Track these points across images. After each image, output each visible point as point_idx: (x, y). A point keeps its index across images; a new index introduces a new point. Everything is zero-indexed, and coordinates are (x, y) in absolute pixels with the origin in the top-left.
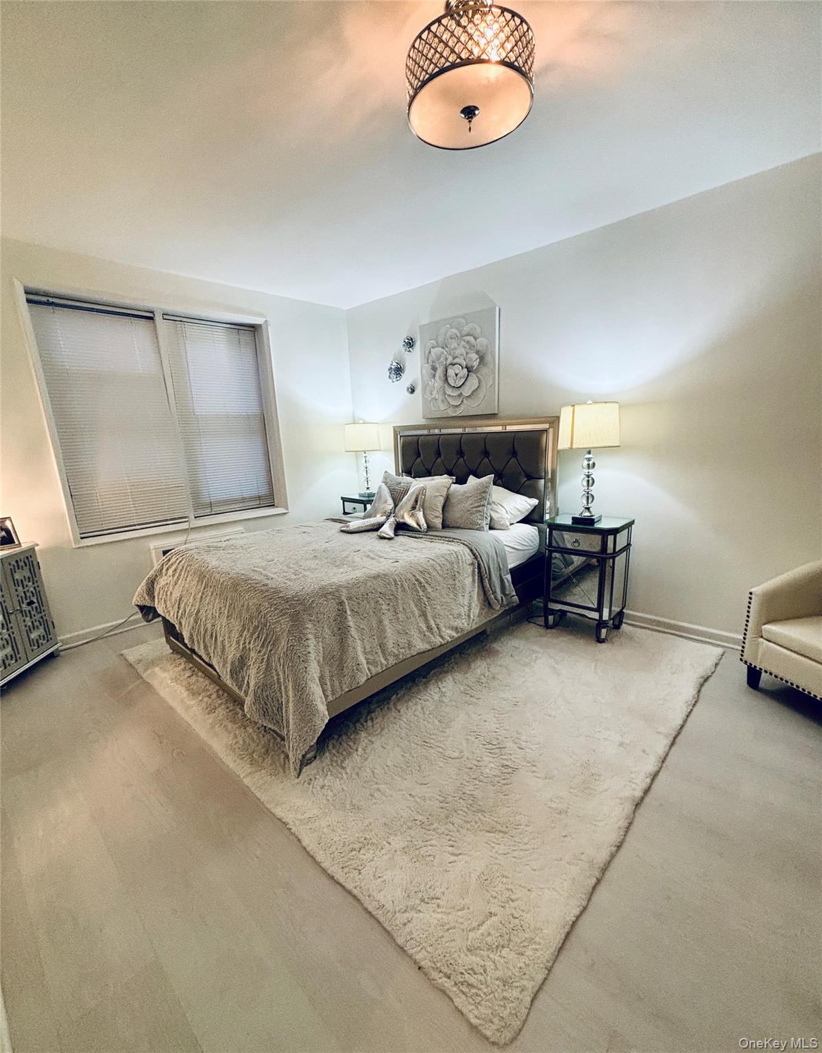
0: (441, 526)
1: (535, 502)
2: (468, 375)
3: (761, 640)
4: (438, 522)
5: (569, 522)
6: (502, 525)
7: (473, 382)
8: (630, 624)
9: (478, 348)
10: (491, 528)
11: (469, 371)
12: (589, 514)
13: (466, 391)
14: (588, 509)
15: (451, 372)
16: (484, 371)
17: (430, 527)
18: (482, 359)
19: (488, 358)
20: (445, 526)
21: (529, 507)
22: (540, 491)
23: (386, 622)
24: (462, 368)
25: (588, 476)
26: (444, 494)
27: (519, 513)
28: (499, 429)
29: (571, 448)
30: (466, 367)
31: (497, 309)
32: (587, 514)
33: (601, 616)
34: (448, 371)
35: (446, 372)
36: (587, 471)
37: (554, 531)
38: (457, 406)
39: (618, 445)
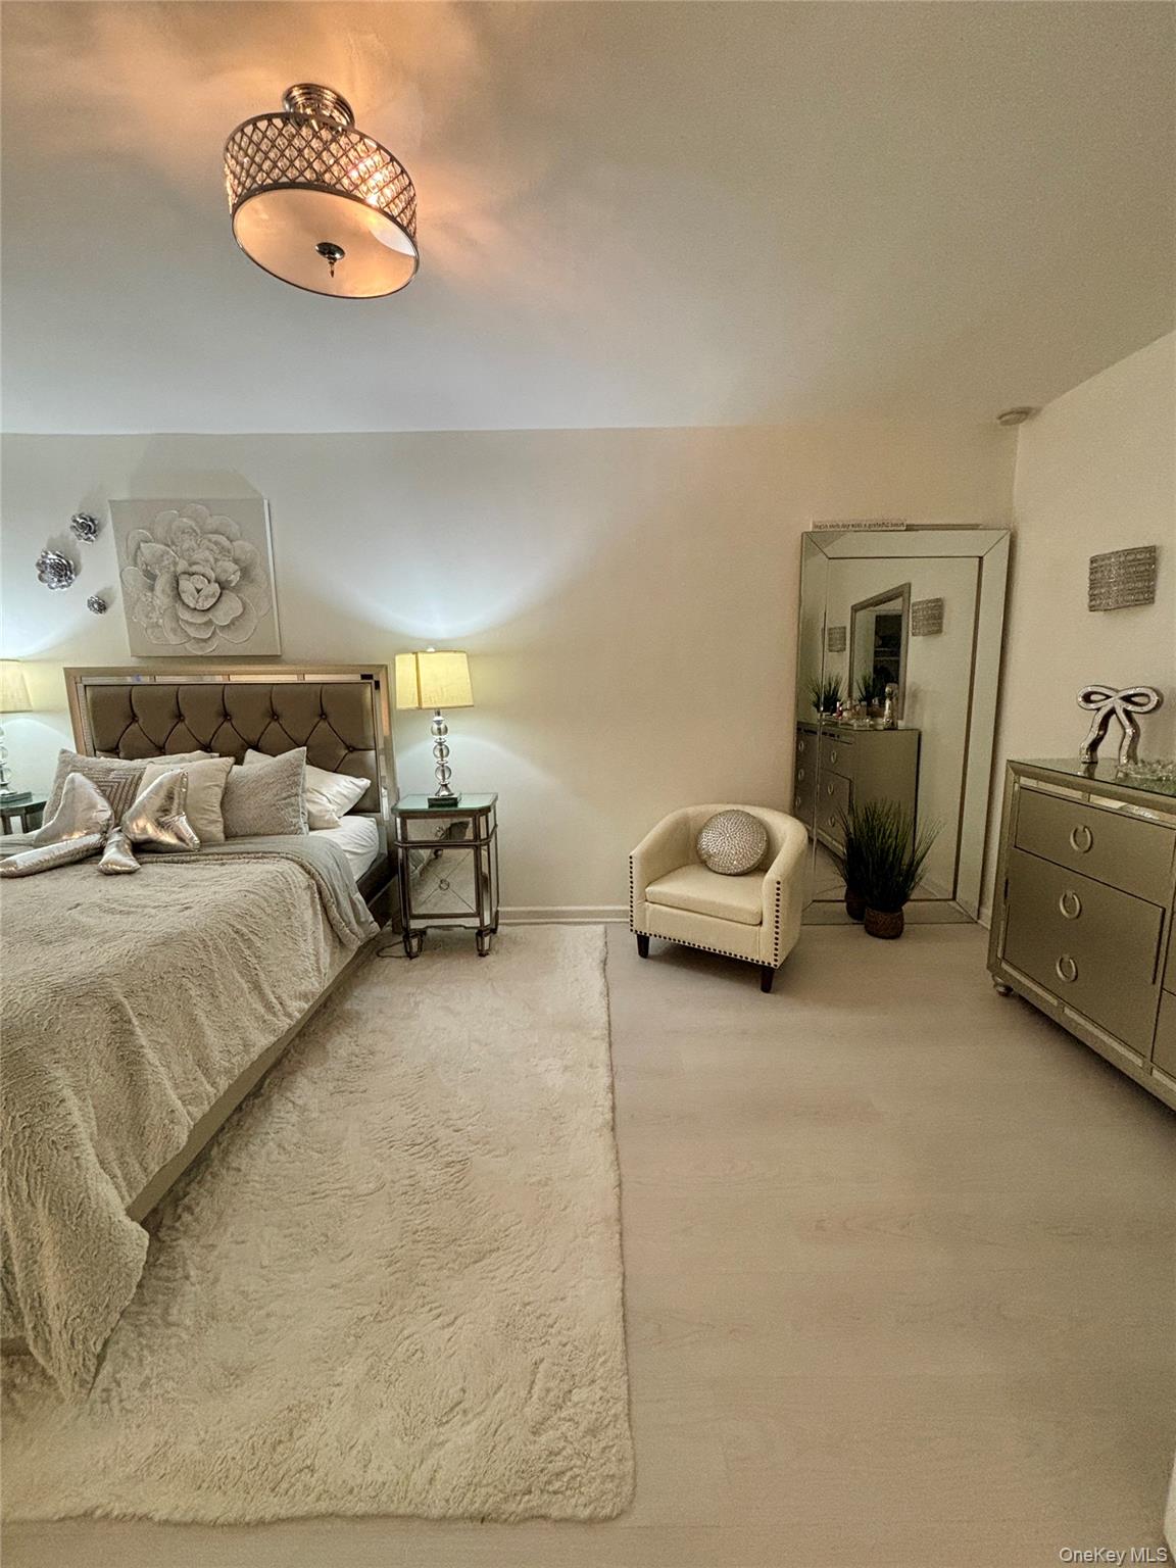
0: (221, 836)
1: (365, 782)
2: (221, 594)
3: (647, 903)
4: (217, 830)
5: (425, 806)
6: (328, 821)
7: (231, 607)
8: (507, 924)
9: (238, 553)
10: (311, 829)
11: (222, 588)
12: (446, 793)
13: (221, 617)
14: (446, 785)
15: (187, 585)
16: (249, 591)
17: (205, 841)
18: (245, 572)
19: (258, 572)
20: (229, 835)
21: (359, 790)
22: (372, 768)
23: (202, 1018)
24: (209, 582)
25: (440, 744)
26: (222, 783)
27: (347, 801)
28: (293, 678)
29: (420, 708)
30: (216, 581)
31: (266, 502)
32: (444, 793)
33: (482, 921)
34: (180, 582)
35: (178, 585)
36: (438, 737)
37: (408, 821)
38: (205, 641)
39: (471, 704)
